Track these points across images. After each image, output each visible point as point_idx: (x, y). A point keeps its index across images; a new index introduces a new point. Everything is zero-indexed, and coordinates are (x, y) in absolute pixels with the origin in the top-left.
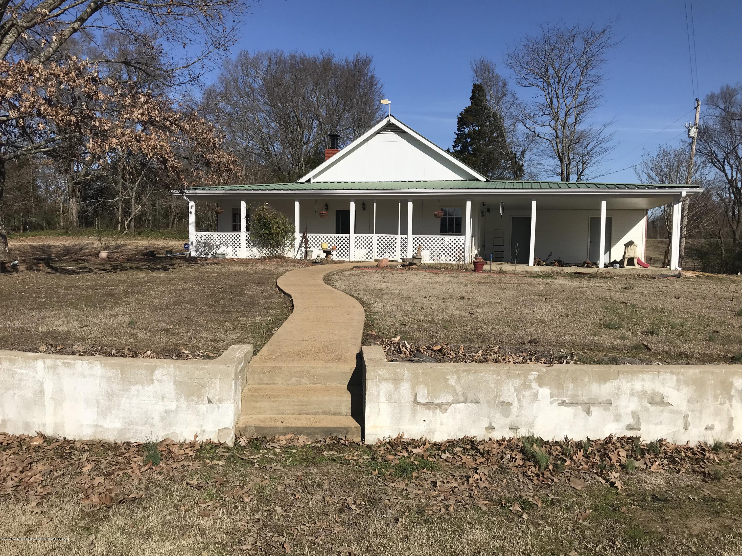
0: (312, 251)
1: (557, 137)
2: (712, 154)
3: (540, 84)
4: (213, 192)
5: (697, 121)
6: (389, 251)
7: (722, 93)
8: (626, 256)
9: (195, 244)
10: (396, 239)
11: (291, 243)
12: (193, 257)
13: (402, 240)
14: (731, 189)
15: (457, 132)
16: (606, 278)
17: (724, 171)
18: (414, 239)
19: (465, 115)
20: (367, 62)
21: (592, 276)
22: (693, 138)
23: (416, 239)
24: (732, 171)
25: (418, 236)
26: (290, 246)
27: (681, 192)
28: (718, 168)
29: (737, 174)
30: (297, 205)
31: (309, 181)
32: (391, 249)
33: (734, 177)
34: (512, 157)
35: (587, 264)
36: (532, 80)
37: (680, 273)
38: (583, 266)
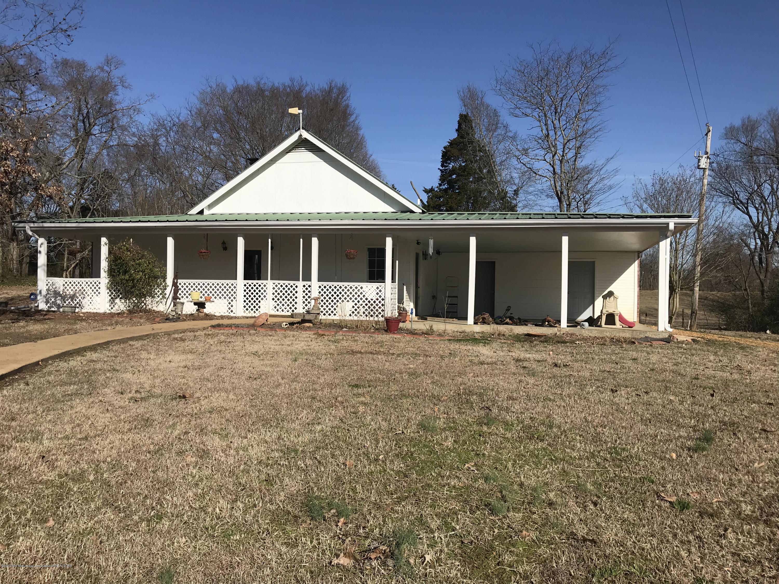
0: (183, 304)
1: (554, 173)
2: (734, 195)
3: (535, 114)
4: (63, 225)
5: (709, 150)
6: (288, 303)
7: (743, 125)
8: (604, 311)
9: (44, 293)
10: (296, 287)
11: (163, 292)
12: (41, 310)
13: (304, 289)
14: (756, 234)
15: (441, 168)
16: (564, 342)
17: (748, 214)
18: (320, 287)
19: (450, 148)
20: (342, 91)
21: (545, 339)
22: (704, 169)
23: (322, 287)
24: (758, 213)
25: (325, 284)
26: (161, 296)
27: (668, 224)
28: (741, 210)
29: (763, 217)
30: (170, 242)
31: (201, 212)
32: (291, 300)
33: (761, 220)
34: (503, 196)
35: (549, 321)
36: (528, 111)
37: (670, 336)
38: (542, 325)
